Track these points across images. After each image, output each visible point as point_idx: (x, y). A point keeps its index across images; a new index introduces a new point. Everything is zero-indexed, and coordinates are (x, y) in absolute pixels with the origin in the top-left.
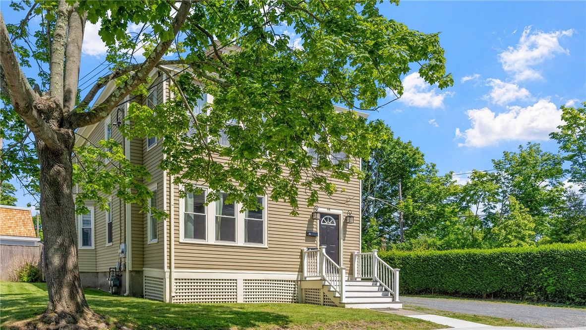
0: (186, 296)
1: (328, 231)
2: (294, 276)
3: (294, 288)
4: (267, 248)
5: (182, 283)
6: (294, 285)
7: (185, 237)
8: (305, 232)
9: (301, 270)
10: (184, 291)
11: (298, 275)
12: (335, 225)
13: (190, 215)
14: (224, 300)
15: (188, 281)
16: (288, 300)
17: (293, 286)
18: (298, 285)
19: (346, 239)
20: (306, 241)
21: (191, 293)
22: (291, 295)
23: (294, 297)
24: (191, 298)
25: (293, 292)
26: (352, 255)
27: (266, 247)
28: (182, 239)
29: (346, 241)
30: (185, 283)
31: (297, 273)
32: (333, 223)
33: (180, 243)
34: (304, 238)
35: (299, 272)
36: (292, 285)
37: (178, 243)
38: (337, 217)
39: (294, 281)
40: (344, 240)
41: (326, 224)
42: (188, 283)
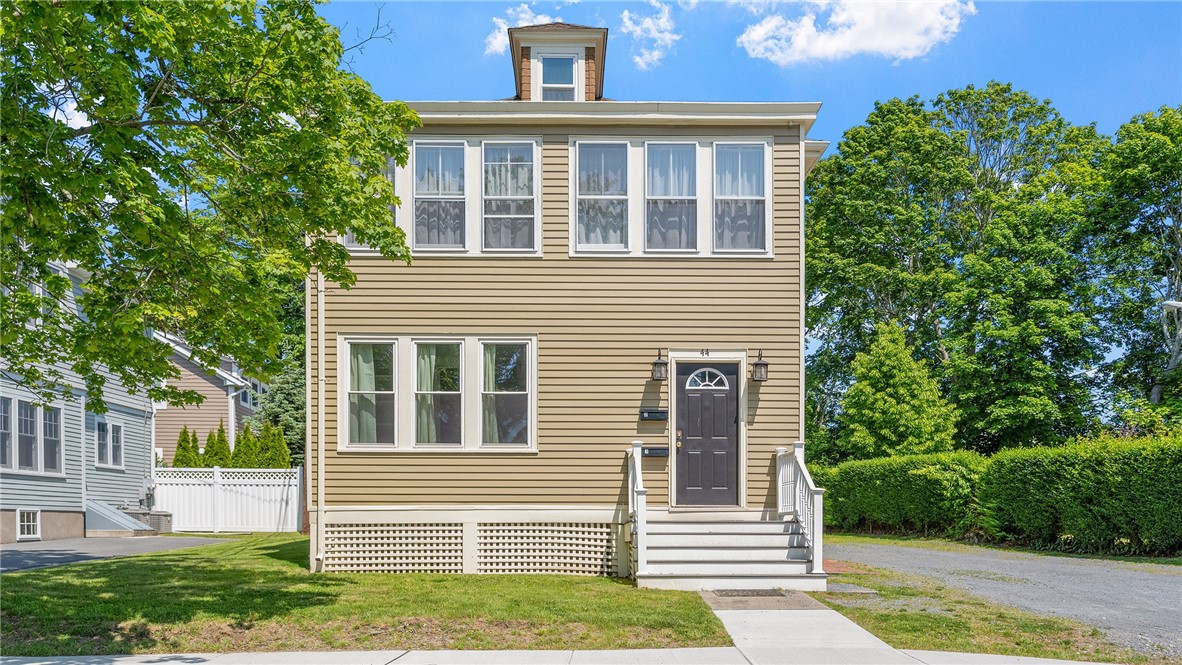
0: (352, 559)
1: (707, 403)
2: (606, 513)
3: (608, 541)
4: (536, 454)
5: (345, 532)
6: (608, 534)
7: (351, 442)
8: (637, 411)
9: (623, 500)
10: (349, 548)
11: (617, 510)
12: (727, 387)
13: (366, 396)
14: (435, 567)
15: (364, 529)
16: (593, 568)
17: (605, 536)
18: (617, 533)
19: (757, 419)
20: (639, 431)
21: (364, 552)
22: (599, 555)
23: (608, 560)
24: (364, 562)
25: (604, 549)
26: (774, 458)
27: (534, 450)
28: (343, 444)
29: (755, 426)
30: (351, 532)
31: (614, 507)
32: (721, 383)
33: (338, 453)
34: (635, 426)
35: (619, 503)
36: (602, 533)
37: (334, 454)
38: (731, 369)
39: (608, 526)
40: (750, 423)
41: (700, 387)
42: (370, 532)
